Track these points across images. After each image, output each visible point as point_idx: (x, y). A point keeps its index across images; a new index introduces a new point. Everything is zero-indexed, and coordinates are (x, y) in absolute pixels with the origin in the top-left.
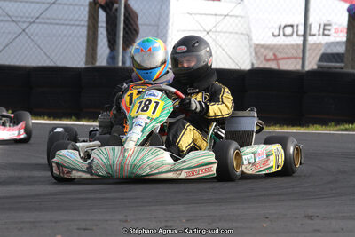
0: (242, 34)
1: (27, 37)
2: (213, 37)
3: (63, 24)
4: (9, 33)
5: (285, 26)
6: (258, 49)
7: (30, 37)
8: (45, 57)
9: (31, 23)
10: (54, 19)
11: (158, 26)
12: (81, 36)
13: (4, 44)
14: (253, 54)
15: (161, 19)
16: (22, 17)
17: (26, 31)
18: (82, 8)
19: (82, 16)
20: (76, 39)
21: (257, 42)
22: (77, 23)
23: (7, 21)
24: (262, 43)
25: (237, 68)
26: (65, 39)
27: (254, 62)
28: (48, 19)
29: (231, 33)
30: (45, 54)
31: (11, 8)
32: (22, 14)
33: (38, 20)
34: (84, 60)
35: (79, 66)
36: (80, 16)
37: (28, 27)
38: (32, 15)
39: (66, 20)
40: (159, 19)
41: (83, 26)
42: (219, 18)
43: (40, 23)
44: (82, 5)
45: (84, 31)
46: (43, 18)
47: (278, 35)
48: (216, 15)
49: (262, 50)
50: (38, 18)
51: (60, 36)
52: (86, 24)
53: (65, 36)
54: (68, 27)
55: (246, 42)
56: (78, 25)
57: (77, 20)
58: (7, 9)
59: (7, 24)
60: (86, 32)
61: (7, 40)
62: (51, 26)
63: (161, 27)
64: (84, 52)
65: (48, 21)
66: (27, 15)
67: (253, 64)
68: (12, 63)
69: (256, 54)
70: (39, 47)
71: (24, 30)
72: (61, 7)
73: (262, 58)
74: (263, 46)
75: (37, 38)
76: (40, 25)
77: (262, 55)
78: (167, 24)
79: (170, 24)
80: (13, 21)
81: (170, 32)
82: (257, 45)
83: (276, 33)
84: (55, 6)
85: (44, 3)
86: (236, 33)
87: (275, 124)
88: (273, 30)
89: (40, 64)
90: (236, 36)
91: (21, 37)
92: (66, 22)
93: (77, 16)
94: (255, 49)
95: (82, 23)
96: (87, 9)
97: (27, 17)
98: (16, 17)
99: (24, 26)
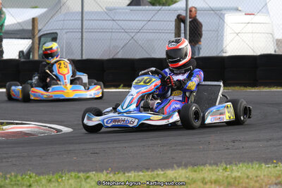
3: (158, 33)
7: (136, 42)
8: (145, 53)
9: (137, 33)
10: (153, 30)
11: (218, 31)
26: (159, 41)
43: (142, 32)
44: (171, 21)
52: (174, 31)
62: (151, 34)
63: (220, 32)
65: (149, 31)
67: (275, 51)
71: (132, 38)
78: (223, 30)
79: (225, 30)
80: (125, 32)
82: (277, 40)
84: (151, 22)
85: (144, 21)
86: (264, 33)
90: (264, 35)
95: (171, 31)
96: (174, 23)
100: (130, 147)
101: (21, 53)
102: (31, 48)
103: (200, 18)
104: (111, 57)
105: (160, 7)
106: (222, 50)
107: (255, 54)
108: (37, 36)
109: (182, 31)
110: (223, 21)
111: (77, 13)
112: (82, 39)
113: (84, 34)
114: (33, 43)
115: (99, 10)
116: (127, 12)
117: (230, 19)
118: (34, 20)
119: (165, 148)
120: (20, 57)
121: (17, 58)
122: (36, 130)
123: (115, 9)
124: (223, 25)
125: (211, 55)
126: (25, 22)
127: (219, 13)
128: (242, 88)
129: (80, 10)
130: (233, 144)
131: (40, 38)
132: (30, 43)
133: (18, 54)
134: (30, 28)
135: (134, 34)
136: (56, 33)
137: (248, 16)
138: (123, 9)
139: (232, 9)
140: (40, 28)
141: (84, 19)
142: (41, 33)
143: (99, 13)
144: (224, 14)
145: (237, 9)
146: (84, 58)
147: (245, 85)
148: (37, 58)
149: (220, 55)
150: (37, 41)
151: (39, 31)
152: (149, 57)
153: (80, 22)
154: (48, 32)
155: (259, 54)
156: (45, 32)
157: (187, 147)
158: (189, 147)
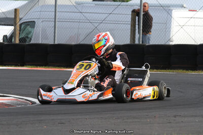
15: (168, 21)
26: (118, 31)
34: (129, 40)
38: (101, 19)
39: (118, 21)
46: (106, 21)
52: (130, 23)
54: (120, 25)
63: (168, 25)
64: (129, 37)
71: (96, 28)
76: (104, 24)
78: (171, 23)
80: (90, 22)
84: (111, 15)
85: (106, 14)
93: (121, 19)
96: (130, 16)
97: (98, 21)
100: (91, 119)
101: (5, 37)
102: (13, 33)
103: (151, 13)
105: (119, 3)
106: (170, 39)
107: (196, 44)
108: (18, 24)
109: (137, 23)
110: (171, 16)
111: (51, 6)
112: (55, 27)
113: (57, 23)
114: (15, 29)
115: (69, 4)
116: (92, 6)
117: (176, 14)
118: (16, 10)
119: (119, 120)
120: (4, 41)
121: (2, 41)
122: (15, 101)
123: (82, 4)
124: (171, 19)
125: (160, 44)
126: (9, 12)
127: (167, 9)
128: (185, 71)
129: (54, 4)
130: (174, 118)
131: (21, 25)
132: (13, 29)
133: (2, 38)
134: (13, 17)
135: (98, 24)
136: (34, 22)
137: (192, 12)
138: (89, 3)
139: (178, 6)
140: (21, 17)
141: (57, 11)
142: (22, 22)
143: (69, 6)
144: (172, 10)
145: (182, 6)
146: (56, 43)
147: (187, 69)
148: (17, 42)
149: (167, 44)
150: (18, 28)
151: (20, 19)
153: (54, 13)
154: (28, 21)
155: (199, 43)
156: (25, 21)
157: (136, 120)
158: (139, 120)
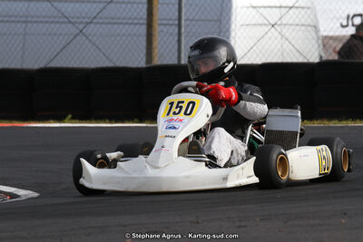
0: (309, 25)
1: (84, 38)
2: (279, 29)
3: (121, 23)
4: (67, 34)
5: (354, 16)
6: (326, 41)
7: (87, 38)
8: (104, 58)
9: (88, 23)
10: (113, 18)
11: (220, 21)
12: (140, 35)
13: (62, 47)
14: (322, 46)
15: (224, 14)
16: (78, 18)
17: (84, 31)
18: (140, 6)
19: (141, 14)
20: (135, 38)
21: (325, 34)
22: (136, 21)
23: (63, 22)
24: (331, 34)
25: (305, 61)
26: (124, 38)
27: (323, 55)
28: (106, 18)
29: (297, 25)
30: (104, 55)
31: (68, 8)
32: (78, 15)
33: (95, 21)
35: (140, 66)
36: (138, 14)
37: (85, 27)
38: (89, 15)
39: (124, 19)
40: (221, 14)
41: (142, 24)
42: (284, 11)
43: (98, 23)
44: (140, 3)
45: (143, 29)
46: (101, 18)
47: (347, 26)
48: (281, 7)
49: (331, 41)
50: (95, 18)
51: (118, 35)
52: (145, 22)
53: (124, 35)
54: (127, 26)
55: (314, 34)
56: (137, 24)
57: (135, 18)
58: (63, 10)
59: (63, 25)
60: (145, 31)
61: (63, 42)
62: (109, 26)
63: (224, 22)
64: (144, 51)
65: (106, 21)
66: (84, 15)
67: (321, 57)
68: (70, 66)
69: (324, 46)
70: (97, 47)
71: (81, 31)
72: (118, 6)
73: (331, 50)
74: (331, 38)
75: (95, 38)
76: (98, 26)
77: (331, 46)
78: (230, 18)
79: (233, 18)
80: (70, 22)
81: (233, 26)
82: (326, 37)
83: (345, 23)
84: (112, 5)
85: (101, 2)
86: (303, 25)
87: (347, 119)
88: (341, 21)
89: (99, 66)
90: (303, 28)
91: (78, 38)
92: (124, 21)
93: (130, 14)
94: (323, 40)
95: (141, 21)
96: (146, 6)
97: (84, 18)
98: (73, 18)
99: (81, 26)
104: (42, 66)
152: (111, 65)
